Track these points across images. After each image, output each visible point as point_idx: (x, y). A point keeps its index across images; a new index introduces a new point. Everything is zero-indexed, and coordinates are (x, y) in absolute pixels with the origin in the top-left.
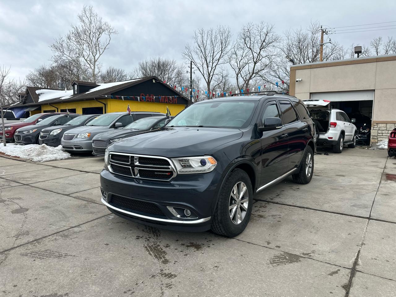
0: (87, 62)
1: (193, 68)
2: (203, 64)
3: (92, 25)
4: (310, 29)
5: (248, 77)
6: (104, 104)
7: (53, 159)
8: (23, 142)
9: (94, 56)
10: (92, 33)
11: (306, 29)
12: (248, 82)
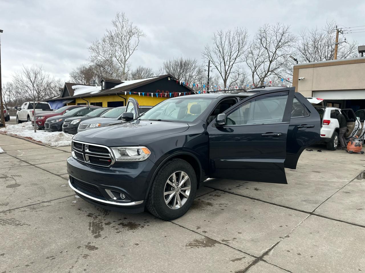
0: (119, 62)
1: (211, 67)
2: (221, 63)
3: (124, 29)
4: (325, 29)
5: (263, 75)
6: (124, 98)
7: (67, 144)
8: (50, 129)
9: (125, 56)
10: (123, 36)
11: (322, 29)
12: (263, 79)
